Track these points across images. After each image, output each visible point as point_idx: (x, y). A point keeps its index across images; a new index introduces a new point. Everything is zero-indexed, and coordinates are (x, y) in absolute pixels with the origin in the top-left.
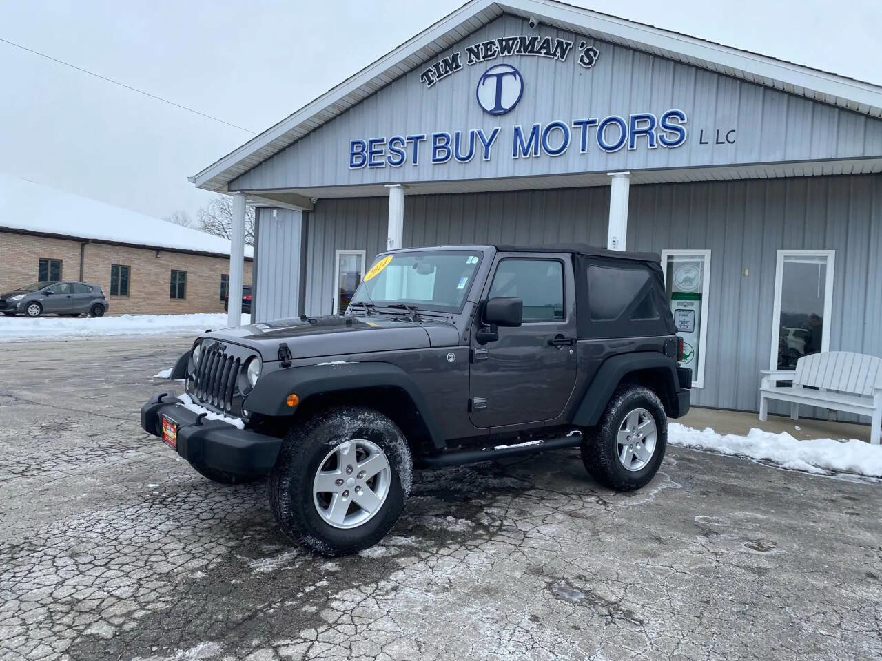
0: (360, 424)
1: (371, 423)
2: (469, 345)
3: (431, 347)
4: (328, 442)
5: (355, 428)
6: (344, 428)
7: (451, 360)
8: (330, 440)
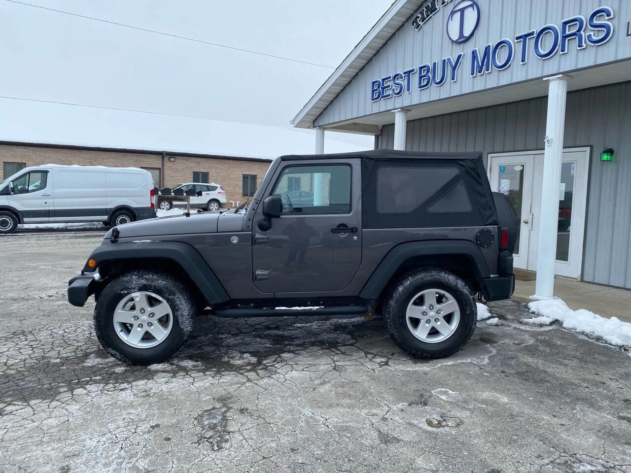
0: (144, 282)
1: (154, 281)
2: (252, 231)
3: (217, 232)
4: (121, 291)
5: (140, 284)
6: (131, 283)
7: (235, 242)
8: (122, 290)
